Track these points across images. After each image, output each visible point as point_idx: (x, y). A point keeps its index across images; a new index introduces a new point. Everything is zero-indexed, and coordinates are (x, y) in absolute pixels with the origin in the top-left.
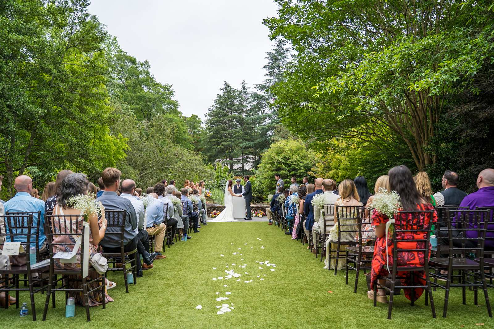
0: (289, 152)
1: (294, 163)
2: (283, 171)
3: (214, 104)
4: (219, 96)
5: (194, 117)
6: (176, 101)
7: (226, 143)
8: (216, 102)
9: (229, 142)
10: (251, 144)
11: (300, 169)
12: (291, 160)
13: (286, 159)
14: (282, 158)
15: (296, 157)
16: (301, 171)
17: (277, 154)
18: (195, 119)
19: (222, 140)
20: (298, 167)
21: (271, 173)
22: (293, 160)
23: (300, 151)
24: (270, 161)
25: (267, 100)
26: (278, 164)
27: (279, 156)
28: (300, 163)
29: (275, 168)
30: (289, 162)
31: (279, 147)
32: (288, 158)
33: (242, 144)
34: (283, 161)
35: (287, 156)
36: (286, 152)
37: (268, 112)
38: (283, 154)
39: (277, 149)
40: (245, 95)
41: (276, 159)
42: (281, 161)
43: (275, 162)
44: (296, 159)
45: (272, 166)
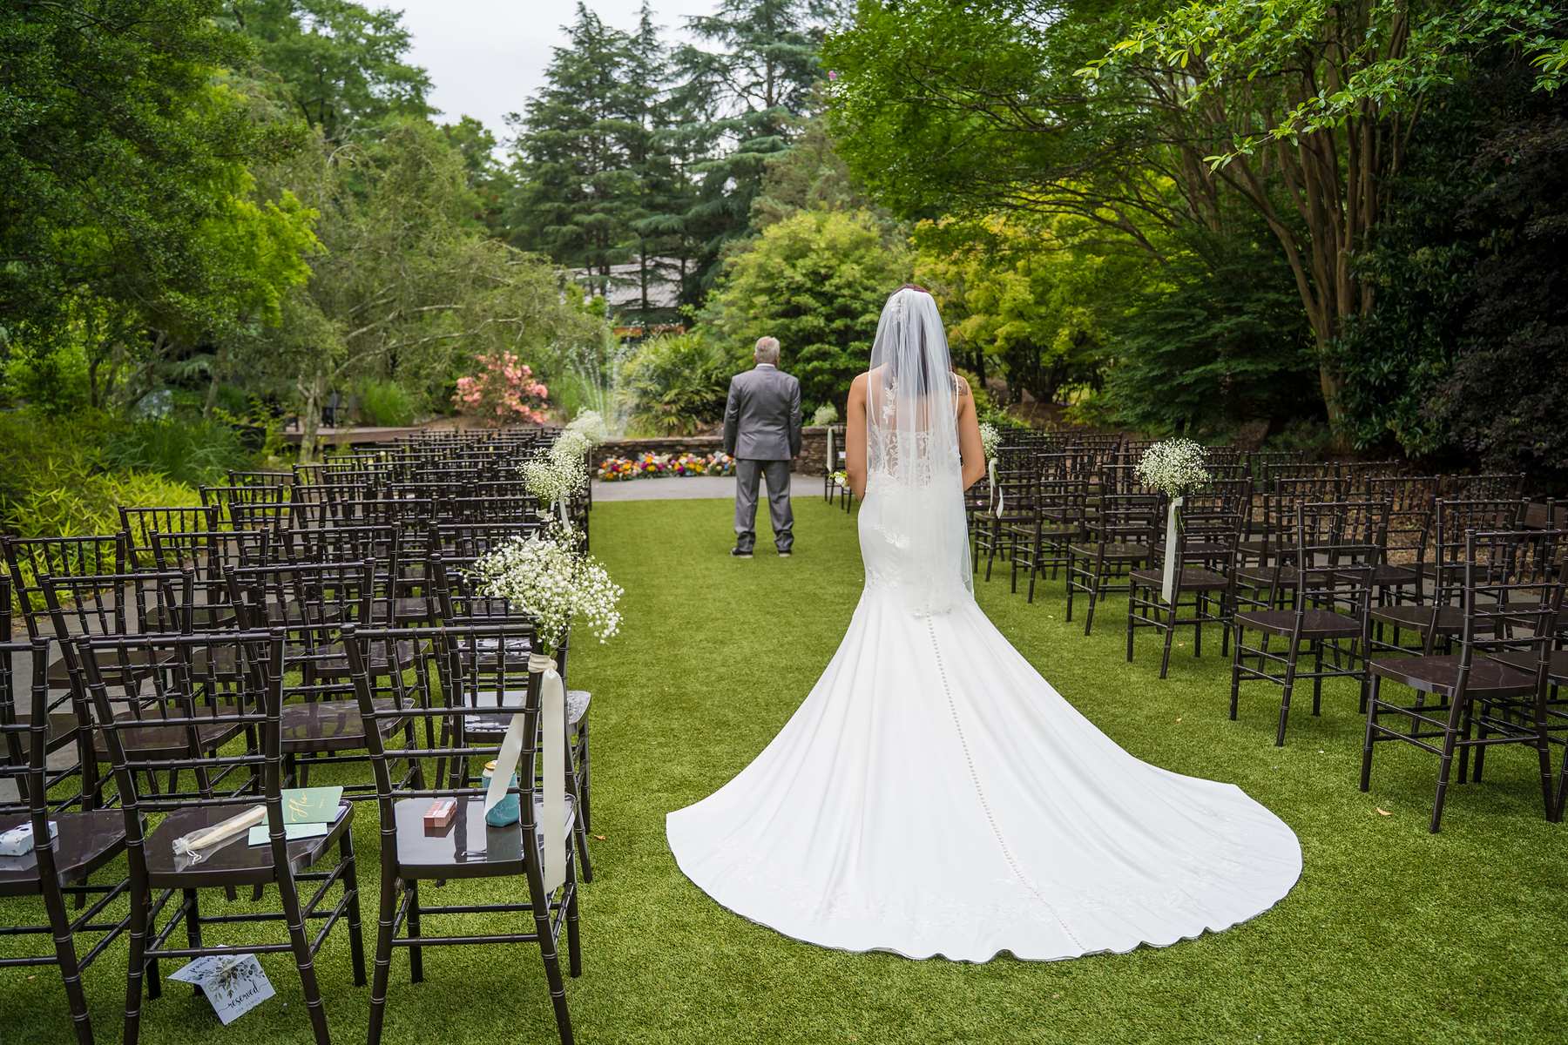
0: (827, 254)
1: (846, 292)
2: (810, 318)
3: (545, 82)
4: (562, 54)
5: (470, 126)
6: (422, 71)
7: (587, 219)
8: (552, 74)
9: (599, 215)
10: (674, 221)
11: (866, 311)
12: (835, 281)
13: (818, 277)
14: (804, 275)
15: (850, 271)
16: (868, 317)
17: (787, 259)
18: (470, 130)
19: (575, 206)
20: (857, 305)
21: (771, 323)
22: (843, 280)
23: (862, 251)
24: (763, 284)
25: (725, 70)
26: (793, 295)
27: (794, 266)
28: (866, 289)
29: (784, 307)
30: (828, 287)
31: (794, 238)
32: (825, 274)
33: (645, 222)
34: (808, 284)
35: (822, 267)
36: (817, 253)
37: (729, 115)
38: (807, 260)
39: (787, 242)
40: (649, 53)
41: (785, 278)
42: (803, 284)
43: (782, 288)
44: (851, 279)
45: (771, 300)
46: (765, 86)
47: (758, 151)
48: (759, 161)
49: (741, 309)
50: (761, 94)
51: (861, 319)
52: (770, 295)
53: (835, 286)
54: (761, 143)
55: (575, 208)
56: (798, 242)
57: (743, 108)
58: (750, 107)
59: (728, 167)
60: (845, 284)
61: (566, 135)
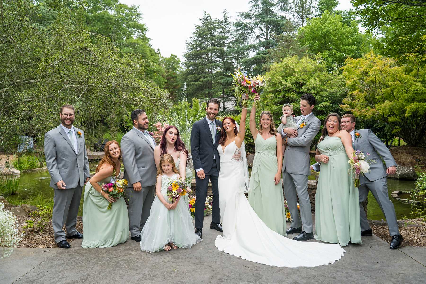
0: (303, 73)
3: (192, 36)
4: (198, 27)
5: (174, 57)
6: (144, 25)
7: (204, 80)
8: (195, 33)
9: (209, 78)
11: (322, 101)
12: (307, 86)
13: (299, 85)
14: (292, 84)
15: (313, 82)
17: (282, 77)
18: (174, 58)
19: (201, 75)
20: (318, 98)
21: (275, 107)
22: (311, 86)
23: (318, 73)
24: (271, 89)
25: (251, 29)
26: (286, 93)
27: (286, 80)
28: (322, 91)
29: (281, 99)
30: (303, 89)
31: (286, 67)
32: (302, 83)
33: (223, 80)
34: (294, 88)
35: (300, 80)
36: (298, 73)
37: (253, 44)
38: (293, 77)
39: (282, 69)
40: (226, 26)
41: (282, 85)
42: (291, 88)
43: (281, 90)
44: (315, 85)
45: (275, 96)
46: (265, 35)
47: (263, 54)
48: (263, 57)
50: (264, 37)
51: (320, 105)
52: (275, 94)
53: (307, 88)
54: (264, 52)
55: (200, 77)
56: (288, 69)
57: (258, 41)
58: (260, 41)
59: (252, 60)
60: (312, 88)
61: (198, 52)
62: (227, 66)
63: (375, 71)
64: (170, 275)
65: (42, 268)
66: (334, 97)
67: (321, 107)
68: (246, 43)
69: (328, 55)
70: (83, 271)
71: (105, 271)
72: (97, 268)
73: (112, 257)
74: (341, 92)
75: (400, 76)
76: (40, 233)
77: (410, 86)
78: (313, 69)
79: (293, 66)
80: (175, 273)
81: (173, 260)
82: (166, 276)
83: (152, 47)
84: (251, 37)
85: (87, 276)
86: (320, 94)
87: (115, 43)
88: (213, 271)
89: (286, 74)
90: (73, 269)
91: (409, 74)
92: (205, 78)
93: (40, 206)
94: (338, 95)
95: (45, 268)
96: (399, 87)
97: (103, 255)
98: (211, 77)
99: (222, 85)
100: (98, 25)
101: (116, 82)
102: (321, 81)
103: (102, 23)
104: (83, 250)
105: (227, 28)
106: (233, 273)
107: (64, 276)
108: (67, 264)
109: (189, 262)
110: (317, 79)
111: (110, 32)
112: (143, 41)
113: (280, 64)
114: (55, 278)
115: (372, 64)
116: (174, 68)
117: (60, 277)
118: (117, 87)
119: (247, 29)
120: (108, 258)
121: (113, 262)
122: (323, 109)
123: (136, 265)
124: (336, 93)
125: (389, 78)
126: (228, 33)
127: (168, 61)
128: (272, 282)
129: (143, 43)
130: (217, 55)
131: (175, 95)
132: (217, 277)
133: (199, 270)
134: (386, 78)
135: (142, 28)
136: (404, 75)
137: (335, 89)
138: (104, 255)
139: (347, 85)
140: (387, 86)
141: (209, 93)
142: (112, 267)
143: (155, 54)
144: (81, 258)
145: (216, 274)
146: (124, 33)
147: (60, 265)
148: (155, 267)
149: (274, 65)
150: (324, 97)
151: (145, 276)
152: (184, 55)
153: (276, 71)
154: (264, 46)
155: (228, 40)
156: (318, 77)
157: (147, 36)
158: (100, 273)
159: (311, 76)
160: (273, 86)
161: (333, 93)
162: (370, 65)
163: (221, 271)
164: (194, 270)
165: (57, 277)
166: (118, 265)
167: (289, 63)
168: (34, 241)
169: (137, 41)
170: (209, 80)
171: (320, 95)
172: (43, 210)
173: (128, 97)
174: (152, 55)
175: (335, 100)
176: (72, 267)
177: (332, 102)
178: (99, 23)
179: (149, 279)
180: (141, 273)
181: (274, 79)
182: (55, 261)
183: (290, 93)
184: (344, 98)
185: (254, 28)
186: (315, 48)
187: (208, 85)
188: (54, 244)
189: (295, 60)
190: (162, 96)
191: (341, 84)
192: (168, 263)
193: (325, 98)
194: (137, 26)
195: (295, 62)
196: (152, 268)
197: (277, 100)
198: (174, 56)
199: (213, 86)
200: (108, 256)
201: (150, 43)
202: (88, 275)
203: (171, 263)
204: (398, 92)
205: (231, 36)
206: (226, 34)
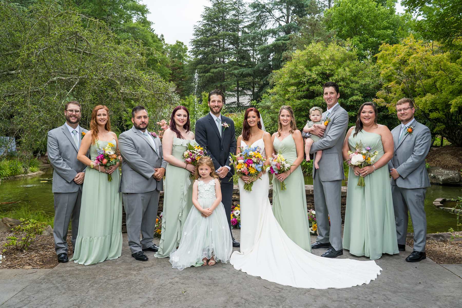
0: (330, 62)
3: (201, 19)
4: (207, 9)
5: (179, 44)
6: (144, 6)
7: (215, 70)
8: (204, 16)
9: (220, 69)
10: (249, 70)
11: (353, 94)
12: (335, 77)
13: (325, 76)
15: (342, 72)
16: (355, 98)
17: (306, 66)
18: (179, 46)
19: (211, 66)
20: (348, 91)
21: (298, 102)
22: (340, 77)
23: (348, 62)
24: (293, 81)
25: (270, 11)
26: (310, 86)
27: (310, 70)
28: (352, 82)
29: (305, 93)
31: (311, 54)
32: (329, 74)
33: (238, 71)
34: (320, 79)
35: (327, 70)
36: (324, 63)
37: (272, 28)
38: (318, 66)
39: (306, 58)
40: (240, 7)
41: (306, 77)
42: (316, 80)
43: (304, 82)
44: (344, 76)
45: (298, 89)
46: (286, 17)
47: (283, 40)
48: (283, 44)
49: (280, 95)
50: (284, 20)
51: (350, 99)
52: (297, 86)
53: (335, 80)
54: (285, 37)
55: (211, 67)
56: (313, 57)
57: (277, 25)
58: (280, 25)
59: (271, 47)
60: (341, 79)
61: (208, 39)
62: (242, 54)
63: (415, 58)
64: (178, 299)
65: (27, 294)
66: (367, 90)
67: (351, 101)
68: (263, 28)
69: (359, 41)
70: (76, 296)
71: (102, 295)
72: (93, 292)
73: (110, 278)
74: (375, 84)
75: (445, 65)
76: (24, 251)
77: (456, 76)
78: (341, 57)
79: (319, 53)
80: (184, 296)
81: (182, 281)
82: (174, 300)
83: (154, 32)
84: (270, 20)
85: (81, 302)
86: (350, 86)
87: (111, 27)
88: (228, 293)
89: (310, 63)
90: (64, 293)
91: (455, 62)
92: (216, 68)
93: (24, 220)
94: (371, 87)
95: (30, 294)
96: (444, 78)
97: (99, 276)
98: (223, 67)
99: (236, 77)
100: (90, 6)
101: (113, 74)
102: (350, 71)
103: (94, 4)
104: (76, 271)
105: (242, 9)
106: (251, 296)
107: (53, 303)
108: (57, 288)
109: (200, 282)
110: (347, 69)
111: (104, 15)
112: (143, 25)
113: (304, 52)
114: (42, 305)
115: (411, 51)
116: (180, 57)
117: (49, 303)
118: (114, 79)
119: (265, 10)
120: (105, 280)
121: (111, 284)
122: (354, 103)
123: (138, 287)
124: (369, 85)
125: (432, 67)
126: (243, 15)
127: (174, 49)
128: (297, 306)
129: (143, 28)
130: (230, 42)
131: (182, 88)
132: (233, 301)
133: (213, 293)
134: (428, 67)
135: (142, 10)
136: (449, 64)
137: (367, 80)
138: (101, 276)
139: (381, 75)
140: (429, 77)
141: (221, 86)
142: (111, 290)
143: (158, 41)
144: (74, 280)
145: (232, 297)
146: (121, 16)
147: (49, 289)
148: (161, 290)
149: (297, 53)
150: (354, 90)
151: (150, 300)
152: (192, 42)
153: (299, 59)
154: (285, 31)
155: (242, 24)
156: (348, 66)
157: (148, 19)
158: (96, 297)
159: (339, 65)
160: (295, 77)
161: (365, 85)
162: (409, 52)
163: (238, 294)
164: (207, 292)
165: (45, 303)
166: (118, 287)
167: (314, 50)
168: (17, 261)
169: (137, 25)
170: (221, 71)
171: (350, 88)
172: (28, 224)
173: (127, 91)
174: (154, 42)
175: (368, 93)
176: (63, 291)
177: (363, 95)
178: (91, 4)
179: (154, 303)
180: (145, 297)
181: (297, 69)
182: (42, 284)
183: (315, 86)
184: (378, 91)
185: (273, 10)
186: (344, 33)
187: (220, 77)
188: (41, 265)
189: (320, 47)
190: (167, 90)
191: (375, 75)
192: (176, 284)
193: (356, 91)
194: (137, 7)
195: (321, 49)
196: (157, 290)
197: (299, 94)
198: (180, 42)
199: (226, 77)
200: (106, 278)
201: (152, 28)
202: (82, 300)
203: (180, 284)
204: (441, 83)
205: (246, 20)
206: (240, 17)
